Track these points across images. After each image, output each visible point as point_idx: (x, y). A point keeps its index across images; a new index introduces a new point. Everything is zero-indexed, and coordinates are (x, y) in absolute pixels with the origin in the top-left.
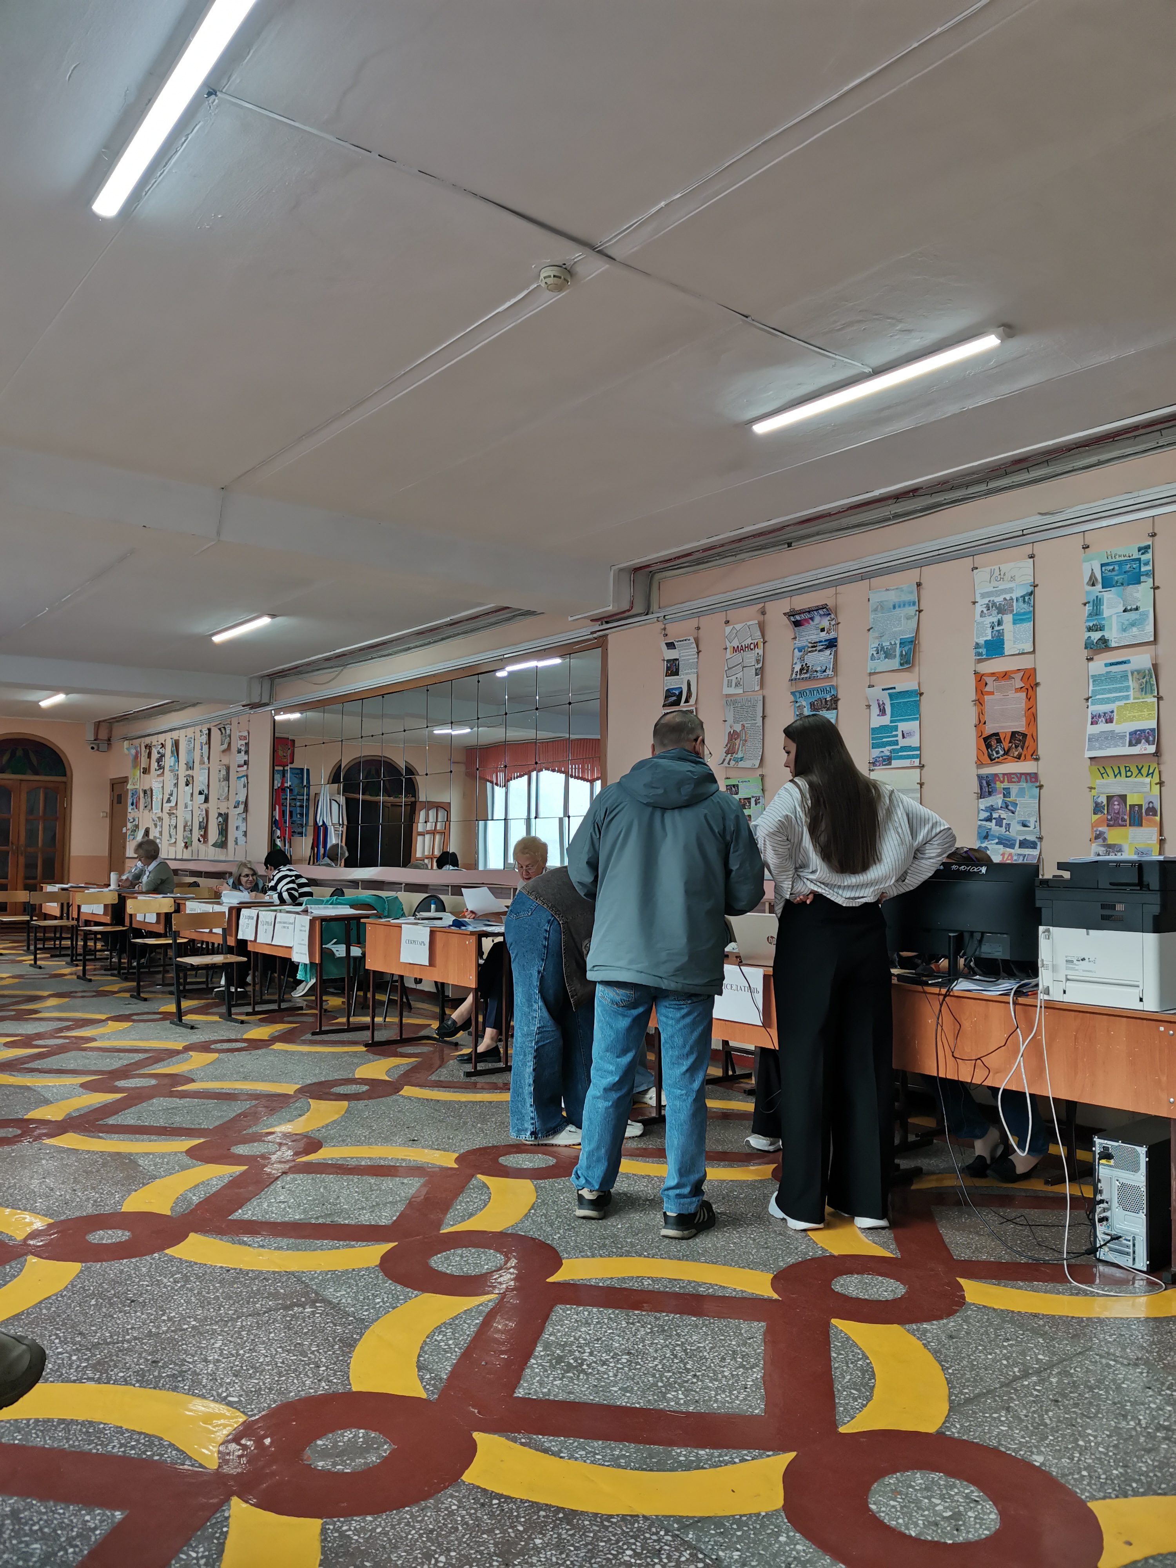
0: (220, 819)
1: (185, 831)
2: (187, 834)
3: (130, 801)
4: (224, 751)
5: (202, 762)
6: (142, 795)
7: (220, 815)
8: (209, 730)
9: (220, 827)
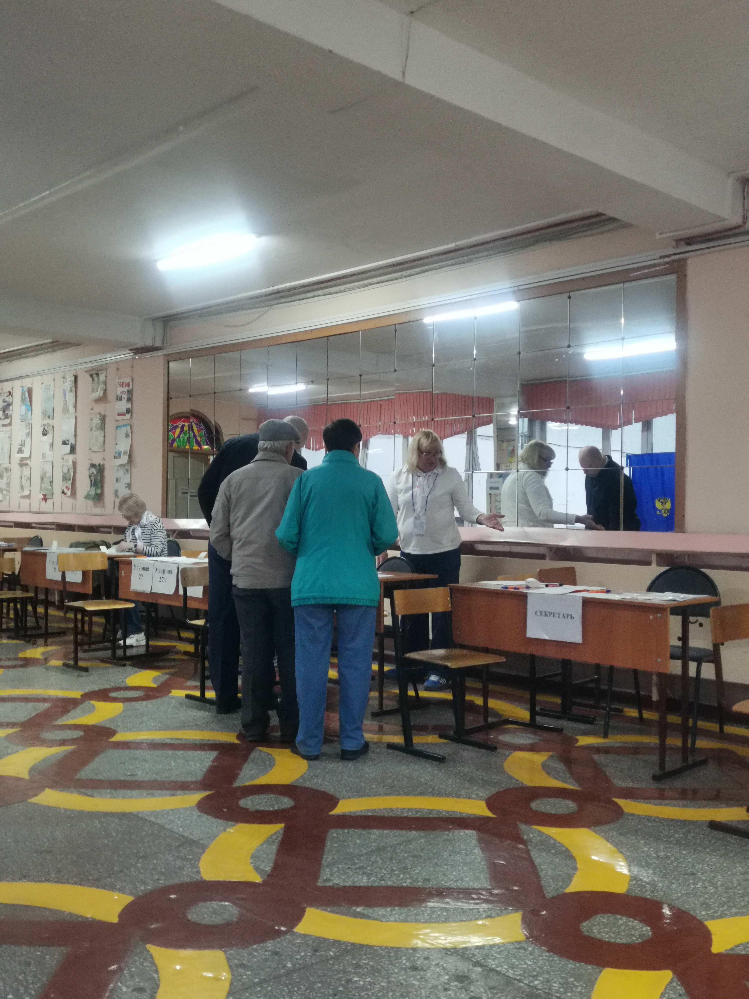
0: (93, 470)
1: (42, 482)
2: (48, 485)
4: (97, 401)
5: (65, 411)
8: (76, 377)
9: (93, 479)
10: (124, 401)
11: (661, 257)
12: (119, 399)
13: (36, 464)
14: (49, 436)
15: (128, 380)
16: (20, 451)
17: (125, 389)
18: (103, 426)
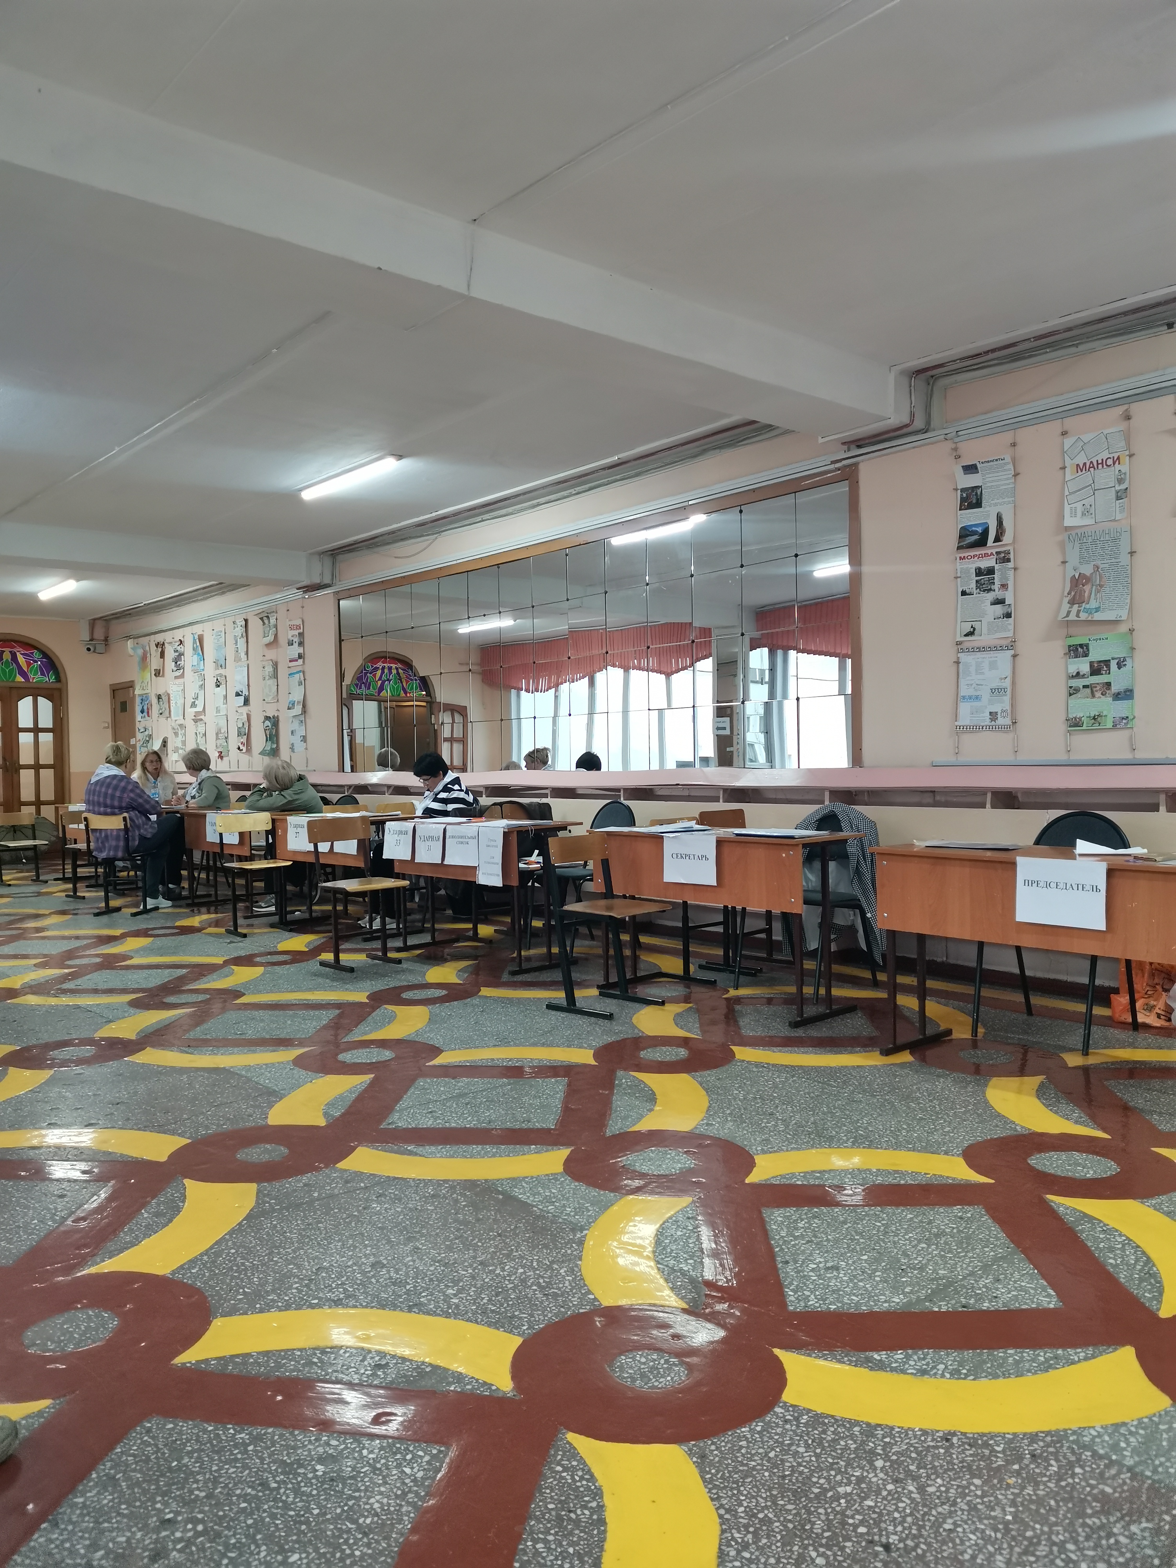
0: (268, 723)
1: (217, 739)
2: (222, 742)
3: (138, 709)
4: (268, 645)
5: (237, 659)
6: (154, 701)
7: (267, 718)
8: (246, 621)
9: (268, 732)
10: (296, 645)
11: (833, 462)
12: (291, 643)
13: (210, 718)
14: (223, 686)
15: (299, 622)
16: (193, 705)
17: (296, 632)
18: (275, 675)
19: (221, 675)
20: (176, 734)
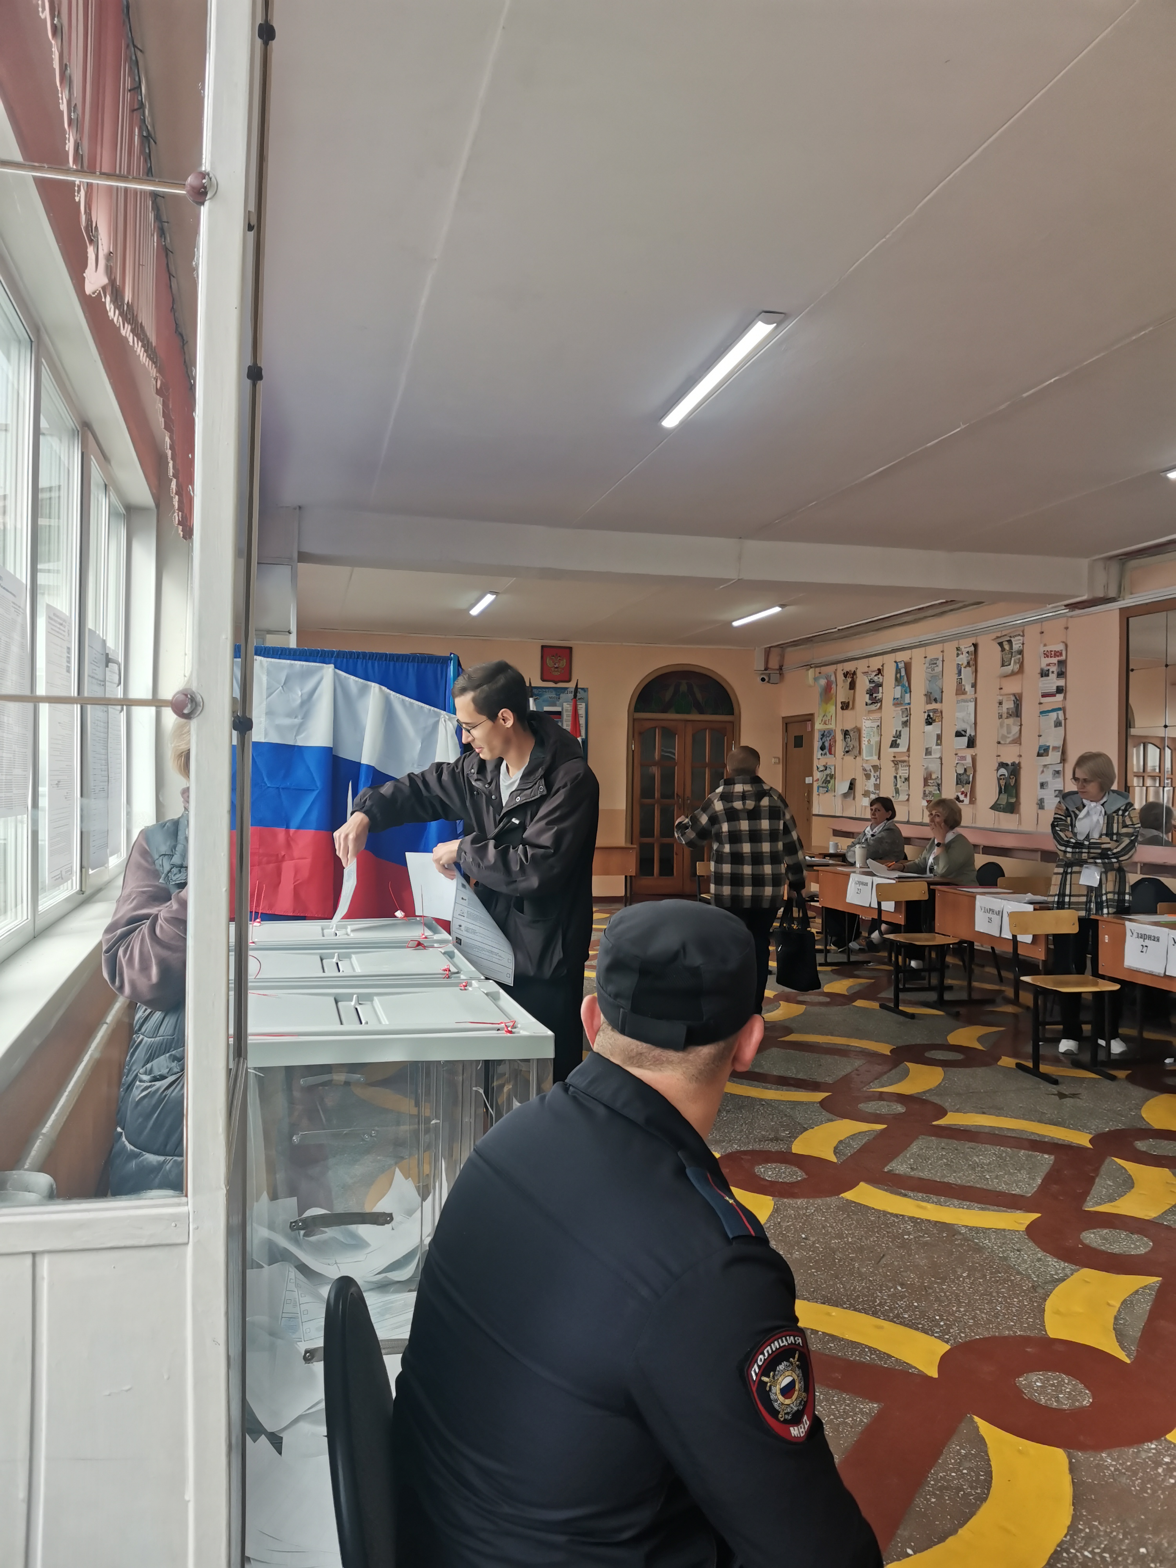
0: (1003, 771)
1: (926, 784)
2: (933, 789)
3: (817, 744)
4: (1008, 675)
5: (960, 692)
6: (839, 737)
7: (1002, 765)
8: (975, 646)
9: (1003, 783)
10: (1053, 677)
12: (1044, 674)
13: (916, 760)
14: (936, 724)
15: (1060, 647)
16: (894, 744)
17: (1055, 660)
18: (1017, 712)
19: (935, 711)
20: (868, 777)
